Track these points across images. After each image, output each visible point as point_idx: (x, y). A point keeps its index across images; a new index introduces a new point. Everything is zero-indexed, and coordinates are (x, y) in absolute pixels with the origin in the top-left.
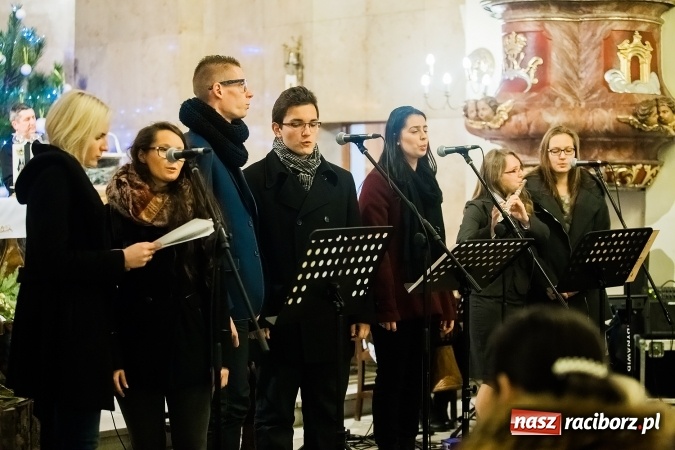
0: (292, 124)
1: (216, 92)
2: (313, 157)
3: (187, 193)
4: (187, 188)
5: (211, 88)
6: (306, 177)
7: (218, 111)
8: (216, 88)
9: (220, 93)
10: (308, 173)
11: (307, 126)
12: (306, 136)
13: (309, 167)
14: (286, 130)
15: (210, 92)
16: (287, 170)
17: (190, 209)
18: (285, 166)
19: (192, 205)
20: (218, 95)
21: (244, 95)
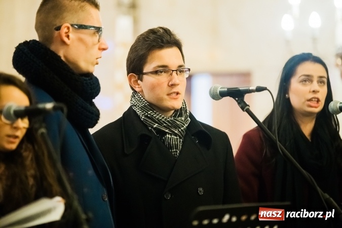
0: (156, 72)
1: (64, 36)
2: (181, 115)
3: (28, 162)
4: (28, 156)
5: (59, 28)
6: (174, 139)
7: (63, 58)
8: (64, 30)
9: (68, 37)
10: (176, 135)
11: (174, 73)
12: (173, 86)
13: (177, 127)
14: (148, 79)
15: (57, 32)
16: (151, 131)
17: (31, 181)
18: (146, 126)
19: (35, 177)
20: (66, 39)
21: (97, 47)
